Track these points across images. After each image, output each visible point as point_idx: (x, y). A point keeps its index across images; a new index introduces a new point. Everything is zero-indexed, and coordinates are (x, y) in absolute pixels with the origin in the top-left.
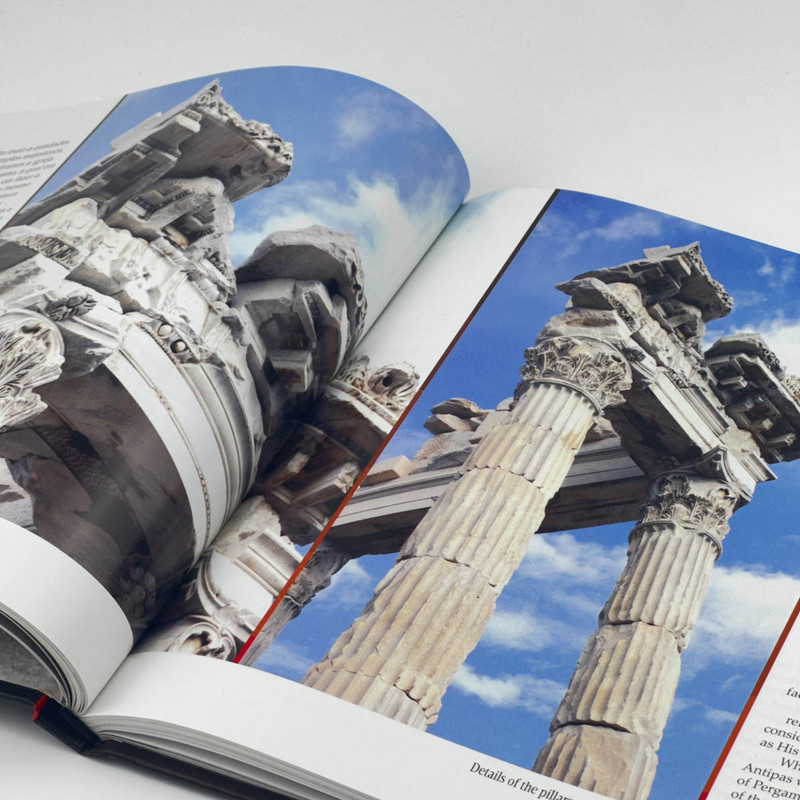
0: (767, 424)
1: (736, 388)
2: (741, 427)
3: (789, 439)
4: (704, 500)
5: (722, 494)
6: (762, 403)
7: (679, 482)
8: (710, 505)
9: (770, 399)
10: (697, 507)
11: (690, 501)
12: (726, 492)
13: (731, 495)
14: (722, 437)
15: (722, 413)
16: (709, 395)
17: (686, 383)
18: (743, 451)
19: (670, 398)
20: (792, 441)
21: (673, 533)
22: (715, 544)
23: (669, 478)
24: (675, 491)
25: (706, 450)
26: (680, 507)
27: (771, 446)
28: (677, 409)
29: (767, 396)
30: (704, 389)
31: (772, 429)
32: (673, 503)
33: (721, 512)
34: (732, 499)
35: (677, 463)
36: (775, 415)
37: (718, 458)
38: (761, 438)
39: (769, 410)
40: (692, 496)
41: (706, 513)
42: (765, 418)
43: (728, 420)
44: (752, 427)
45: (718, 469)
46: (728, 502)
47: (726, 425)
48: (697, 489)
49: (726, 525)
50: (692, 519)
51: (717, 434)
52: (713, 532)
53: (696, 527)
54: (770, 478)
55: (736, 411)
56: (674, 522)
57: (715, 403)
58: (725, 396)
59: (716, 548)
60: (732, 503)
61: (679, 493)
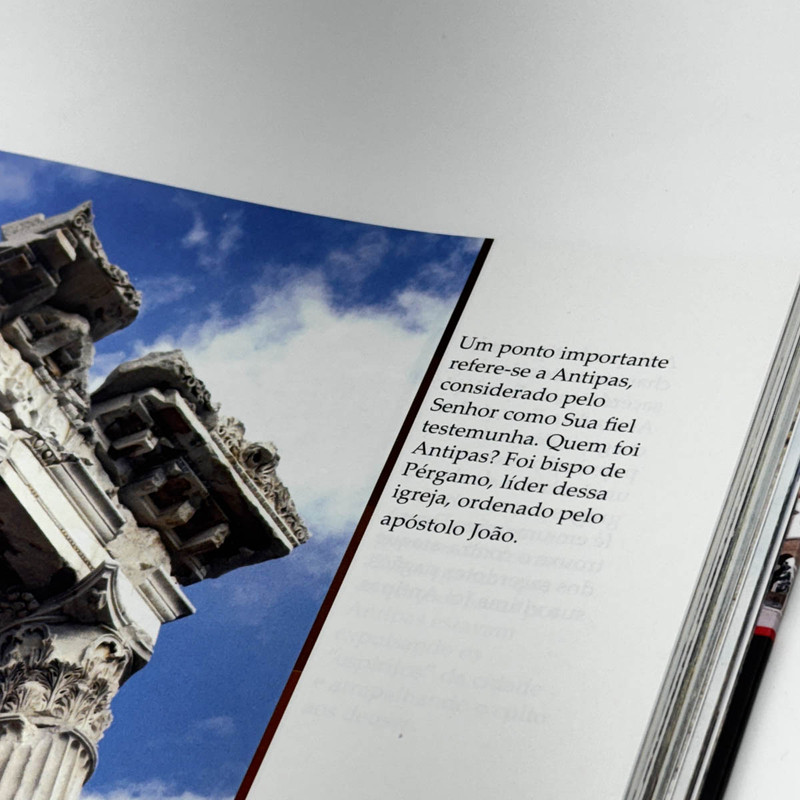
0: (185, 512)
1: (139, 452)
2: (142, 523)
3: (217, 535)
4: (74, 668)
5: (103, 653)
6: (179, 474)
7: (35, 639)
8: (84, 677)
9: (193, 465)
10: (62, 684)
11: (51, 674)
12: (111, 647)
13: (120, 653)
14: (112, 546)
15: (114, 502)
16: (93, 472)
17: (58, 455)
18: (144, 567)
19: (29, 486)
20: (222, 538)
21: (19, 739)
22: (87, 751)
23: (18, 634)
24: (27, 658)
25: (83, 572)
26: (34, 687)
27: (189, 551)
28: (41, 503)
29: (188, 460)
30: (87, 462)
31: (193, 519)
32: (23, 680)
33: (100, 686)
34: (121, 660)
35: (34, 605)
36: (197, 494)
37: (102, 585)
38: (173, 539)
39: (188, 485)
40: (56, 663)
41: (76, 692)
42: (182, 500)
43: (124, 513)
44: (162, 522)
45: (101, 606)
46: (112, 668)
47: (117, 523)
48: (65, 649)
49: (107, 712)
50: (52, 706)
51: (103, 541)
52: (84, 728)
53: (56, 722)
54: (184, 611)
55: (138, 495)
56: (23, 718)
57: (103, 484)
58: (120, 468)
59: (87, 758)
60: (119, 669)
61: (34, 661)
